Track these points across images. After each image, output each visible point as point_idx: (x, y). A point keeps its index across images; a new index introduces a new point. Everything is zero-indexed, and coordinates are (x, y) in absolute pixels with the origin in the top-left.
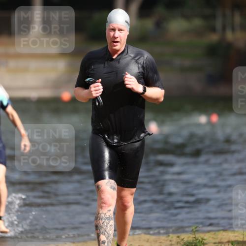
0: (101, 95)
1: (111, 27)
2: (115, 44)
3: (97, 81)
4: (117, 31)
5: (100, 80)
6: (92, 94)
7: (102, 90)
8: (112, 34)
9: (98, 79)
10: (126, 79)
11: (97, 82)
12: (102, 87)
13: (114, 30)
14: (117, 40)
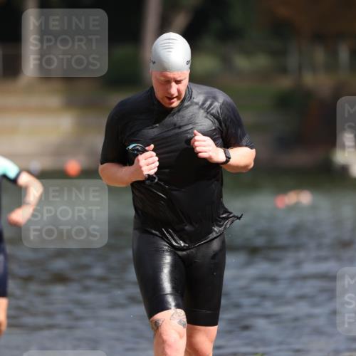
3: (147, 148)
5: (152, 146)
7: (157, 164)
9: (149, 145)
10: (196, 143)
11: (147, 151)
12: (157, 158)
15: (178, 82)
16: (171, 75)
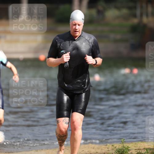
0: (68, 61)
1: (74, 23)
2: (76, 33)
4: (77, 25)
6: (64, 60)
7: (69, 58)
8: (74, 27)
12: (70, 56)
13: (75, 25)
15: (79, 25)
16: (76, 22)
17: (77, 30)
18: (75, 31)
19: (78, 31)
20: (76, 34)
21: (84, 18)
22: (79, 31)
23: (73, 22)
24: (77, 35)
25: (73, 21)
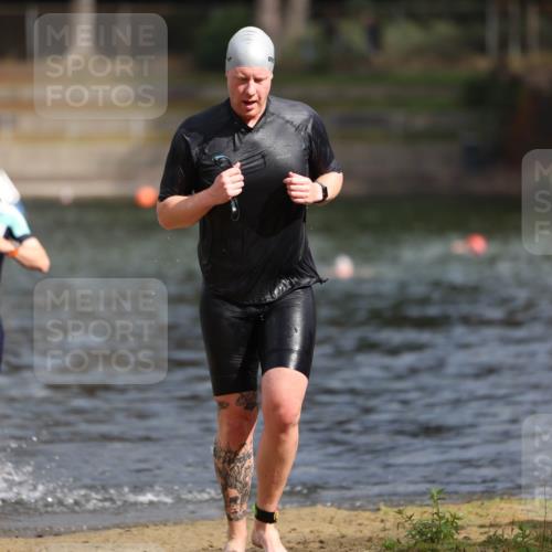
1: (241, 75)
2: (250, 107)
4: (252, 82)
5: (238, 164)
8: (242, 88)
13: (246, 80)
14: (254, 99)
15: (257, 80)
16: (249, 71)
17: (251, 97)
18: (247, 100)
19: (254, 102)
20: (250, 110)
21: (272, 56)
22: (260, 98)
23: (237, 72)
24: (252, 113)
25: (238, 68)
